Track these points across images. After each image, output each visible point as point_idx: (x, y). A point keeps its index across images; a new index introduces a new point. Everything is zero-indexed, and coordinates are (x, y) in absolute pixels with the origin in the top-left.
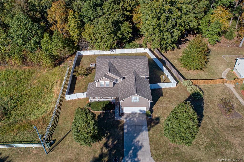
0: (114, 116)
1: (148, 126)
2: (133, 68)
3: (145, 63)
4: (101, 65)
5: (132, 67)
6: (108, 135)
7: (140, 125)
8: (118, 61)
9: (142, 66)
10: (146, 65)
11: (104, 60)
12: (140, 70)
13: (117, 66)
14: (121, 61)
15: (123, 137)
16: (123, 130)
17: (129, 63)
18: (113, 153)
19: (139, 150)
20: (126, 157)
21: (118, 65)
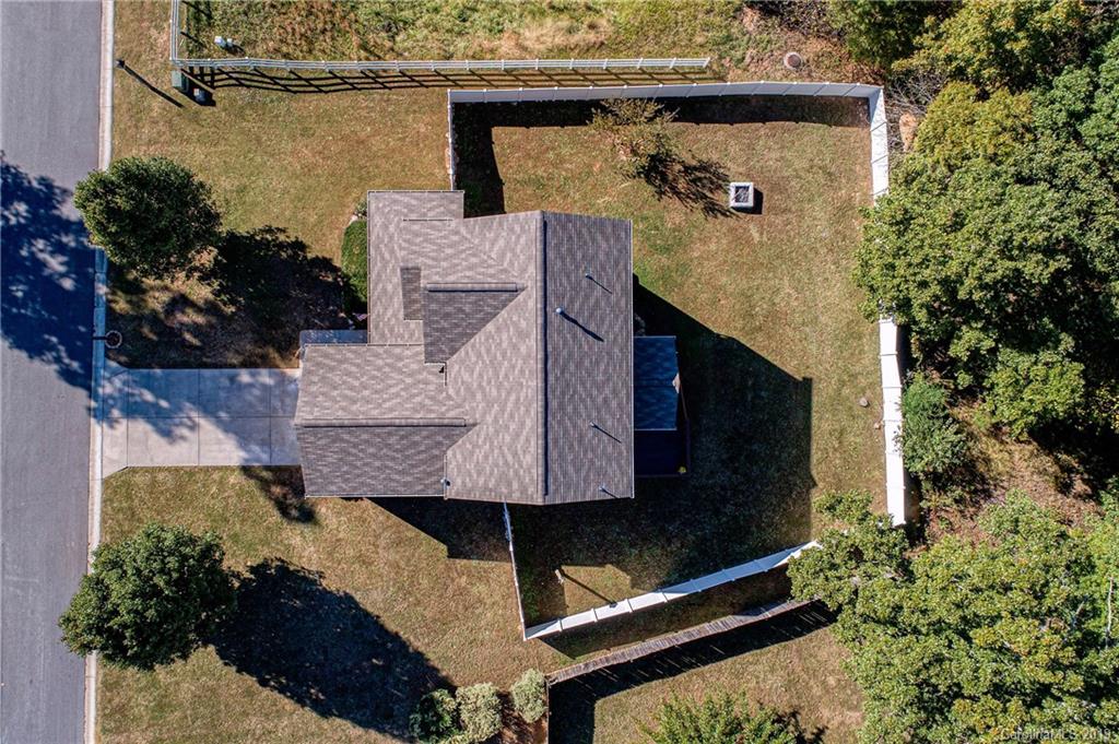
0: (322, 328)
1: (268, 468)
2: (489, 419)
3: (515, 485)
4: (501, 242)
5: (493, 412)
6: (225, 304)
7: (270, 436)
8: (523, 335)
9: (497, 465)
10: (504, 490)
11: (529, 258)
12: (479, 455)
13: (498, 329)
14: (523, 349)
15: (215, 366)
16: (248, 364)
17: (513, 397)
18: (146, 330)
19: (154, 425)
20: (124, 377)
21: (505, 336)
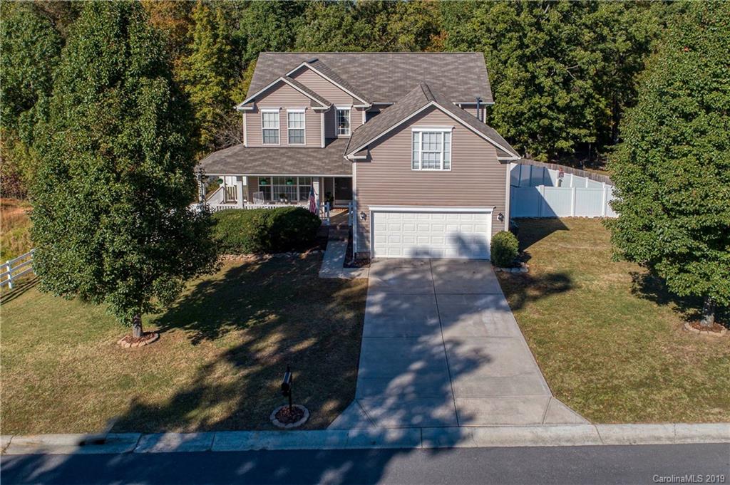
0: (318, 266)
2: (420, 77)
3: (471, 64)
5: (413, 75)
6: (263, 321)
7: (461, 294)
9: (458, 74)
10: (477, 70)
12: (451, 83)
14: (364, 61)
16: (359, 306)
17: (402, 65)
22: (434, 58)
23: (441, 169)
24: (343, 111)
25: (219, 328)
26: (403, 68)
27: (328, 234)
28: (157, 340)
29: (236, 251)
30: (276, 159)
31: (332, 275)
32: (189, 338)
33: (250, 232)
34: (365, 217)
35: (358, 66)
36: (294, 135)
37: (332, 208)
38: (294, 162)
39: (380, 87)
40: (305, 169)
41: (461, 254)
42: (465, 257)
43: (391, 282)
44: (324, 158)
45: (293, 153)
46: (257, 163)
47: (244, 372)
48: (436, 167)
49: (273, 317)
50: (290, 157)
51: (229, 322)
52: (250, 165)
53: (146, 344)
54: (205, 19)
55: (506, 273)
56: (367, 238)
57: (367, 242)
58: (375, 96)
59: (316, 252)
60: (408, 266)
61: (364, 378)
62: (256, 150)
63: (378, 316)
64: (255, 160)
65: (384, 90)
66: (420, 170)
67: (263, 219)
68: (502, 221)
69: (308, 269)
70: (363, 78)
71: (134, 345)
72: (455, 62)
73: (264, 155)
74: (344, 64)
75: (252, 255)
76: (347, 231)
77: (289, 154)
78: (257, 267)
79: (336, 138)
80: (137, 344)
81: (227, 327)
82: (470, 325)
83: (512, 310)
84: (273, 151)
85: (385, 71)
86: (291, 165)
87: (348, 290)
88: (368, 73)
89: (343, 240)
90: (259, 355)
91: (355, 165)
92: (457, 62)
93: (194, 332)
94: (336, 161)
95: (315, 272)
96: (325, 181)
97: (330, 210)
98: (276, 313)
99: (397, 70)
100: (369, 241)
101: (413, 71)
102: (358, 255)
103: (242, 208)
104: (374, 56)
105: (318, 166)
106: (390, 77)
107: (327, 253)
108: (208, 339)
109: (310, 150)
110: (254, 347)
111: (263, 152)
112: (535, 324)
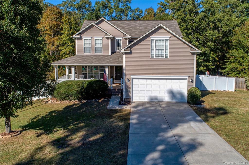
14: (127, 23)
22: (157, 22)
23: (164, 58)
24: (119, 40)
25: (53, 129)
26: (144, 25)
27: (112, 93)
28: (19, 134)
29: (70, 99)
30: (89, 59)
31: (113, 108)
32: (36, 134)
33: (76, 89)
34: (129, 81)
35: (125, 25)
36: (98, 49)
37: (113, 83)
38: (97, 60)
39: (134, 31)
40: (102, 62)
41: (172, 100)
42: (174, 101)
43: (142, 110)
44: (110, 59)
45: (97, 57)
46: (81, 60)
47: (61, 151)
48: (162, 57)
49: (82, 124)
50: (95, 58)
51: (59, 127)
52: (77, 61)
53: (12, 137)
54: (67, 21)
55: (196, 107)
56: (129, 91)
57: (129, 93)
58: (132, 34)
59: (107, 99)
60: (149, 104)
61: (131, 155)
62: (81, 56)
63: (136, 124)
64: (80, 59)
65: (136, 32)
66: (154, 58)
67: (82, 84)
68: (192, 83)
69: (102, 105)
70: (127, 28)
71: (5, 137)
72: (165, 23)
73: (84, 58)
74: (119, 24)
75: (77, 101)
76: (120, 91)
77: (95, 57)
78: (79, 105)
79: (115, 52)
80: (6, 136)
81: (58, 129)
82: (185, 128)
83: (204, 121)
84: (88, 56)
85: (136, 26)
86: (96, 61)
87: (121, 113)
88: (129, 27)
89: (118, 95)
90: (71, 142)
91: (124, 56)
92: (166, 23)
93: (40, 131)
94: (115, 60)
95: (106, 106)
96: (111, 68)
97: (113, 84)
98: (84, 123)
99: (141, 26)
100: (130, 93)
101: (148, 26)
102: (125, 100)
103: (74, 80)
104: (131, 21)
105: (108, 61)
106: (138, 28)
107: (111, 100)
108: (46, 134)
109: (104, 56)
110: (70, 138)
111: (84, 57)
112: (220, 127)
